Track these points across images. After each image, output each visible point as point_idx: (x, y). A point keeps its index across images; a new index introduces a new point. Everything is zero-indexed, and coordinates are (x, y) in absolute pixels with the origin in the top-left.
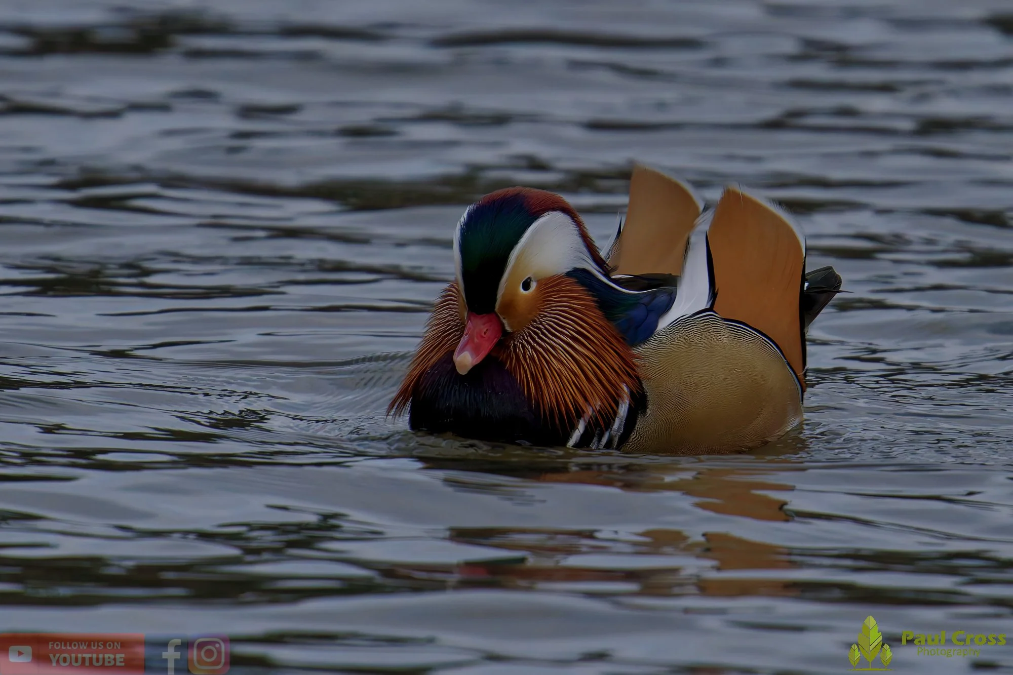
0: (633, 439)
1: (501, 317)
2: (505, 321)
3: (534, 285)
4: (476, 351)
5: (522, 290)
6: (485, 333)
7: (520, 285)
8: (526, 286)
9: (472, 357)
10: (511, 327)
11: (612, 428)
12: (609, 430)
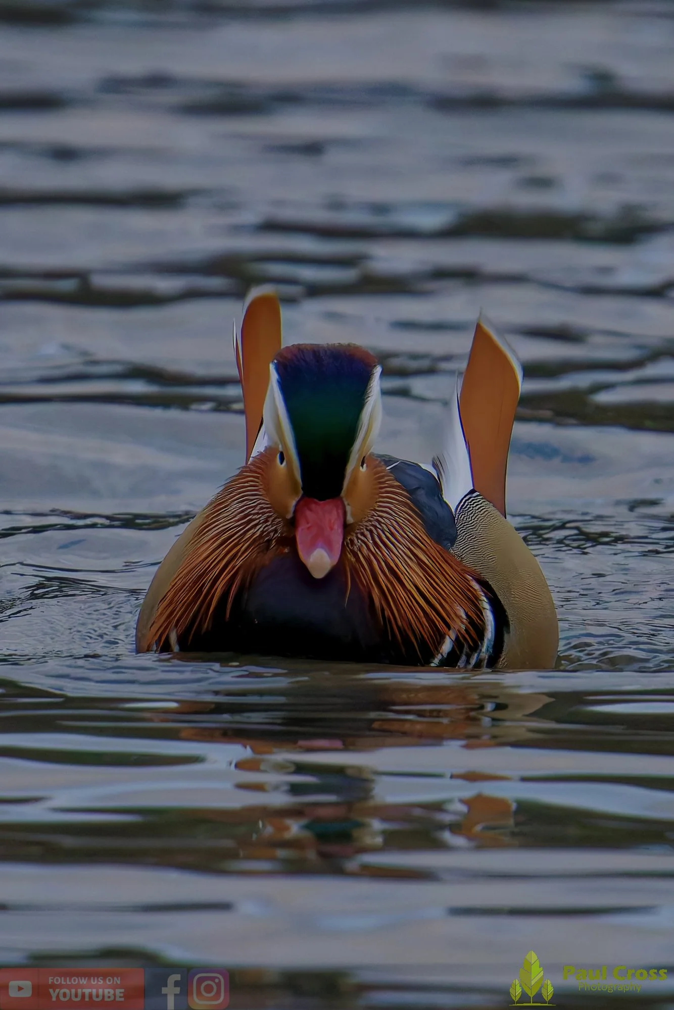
1: (346, 503)
2: (348, 508)
5: (360, 467)
6: (334, 524)
9: (328, 558)
11: (481, 650)
12: (478, 651)
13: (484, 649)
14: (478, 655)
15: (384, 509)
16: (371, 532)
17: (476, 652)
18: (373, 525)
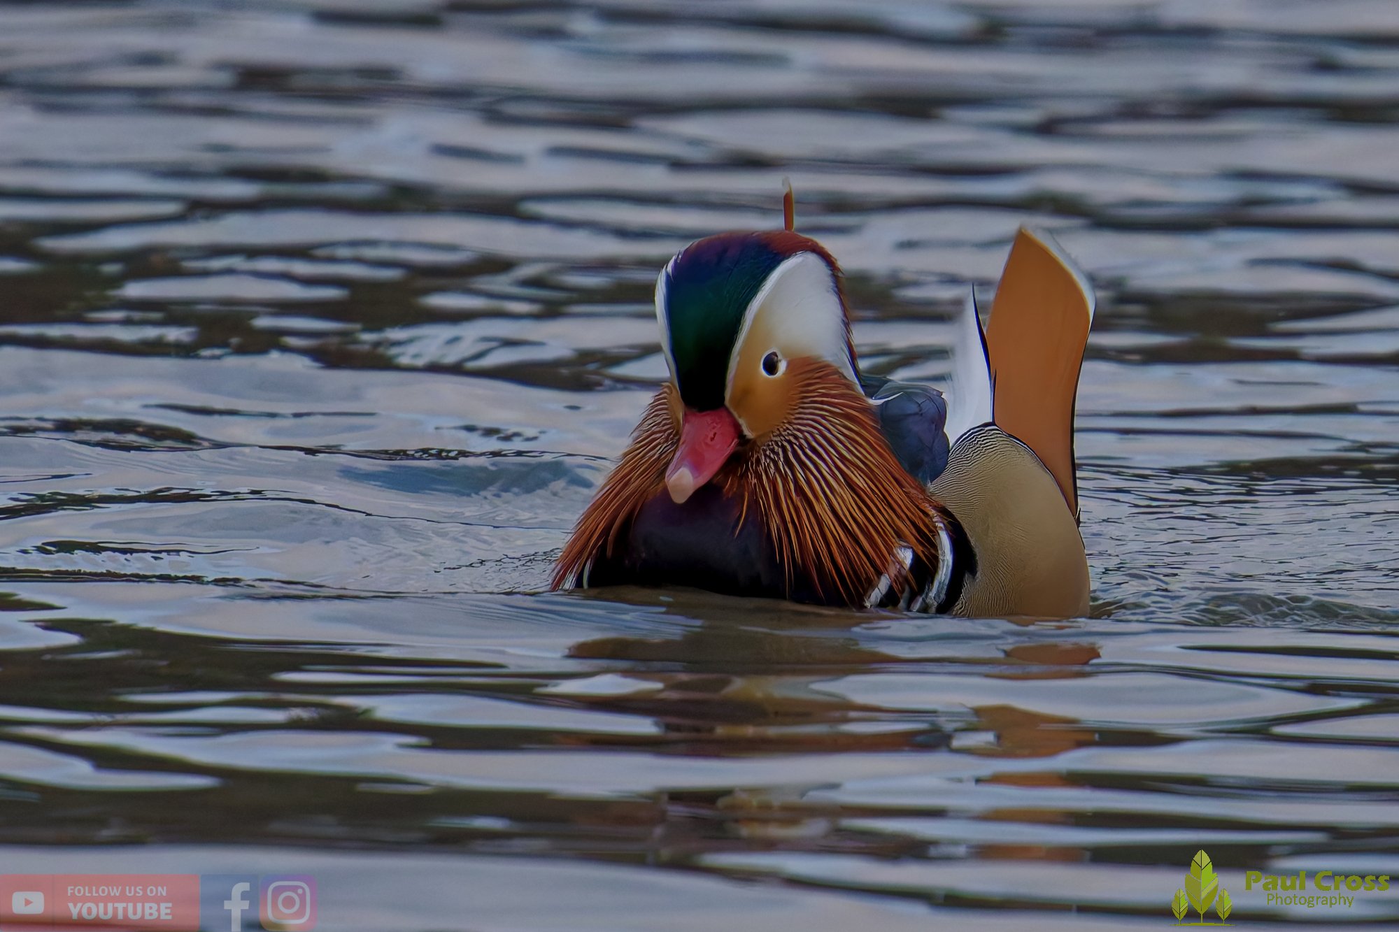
0: (957, 610)
1: (736, 415)
2: (741, 421)
3: (782, 367)
4: (697, 467)
5: (764, 373)
6: (712, 439)
7: (759, 366)
8: (771, 366)
9: (693, 476)
10: (752, 429)
11: (927, 594)
12: (924, 596)
13: (932, 594)
14: (924, 600)
15: (805, 422)
16: (784, 448)
17: (921, 595)
18: (787, 441)
